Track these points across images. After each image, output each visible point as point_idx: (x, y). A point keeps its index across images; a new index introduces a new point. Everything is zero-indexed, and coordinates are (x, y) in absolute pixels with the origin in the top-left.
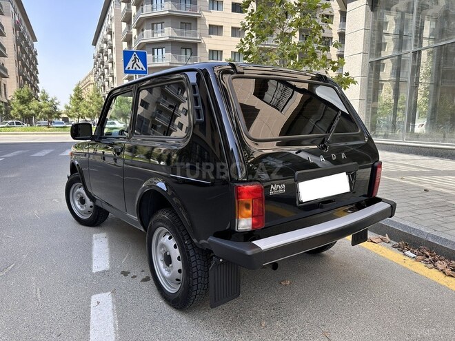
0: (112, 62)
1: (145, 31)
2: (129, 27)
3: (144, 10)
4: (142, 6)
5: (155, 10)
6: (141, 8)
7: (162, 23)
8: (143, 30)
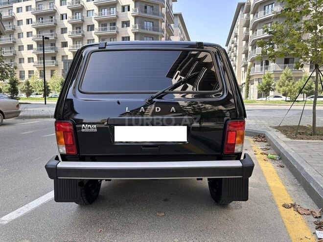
0: (236, 56)
1: (258, 30)
2: (248, 30)
3: (258, 16)
4: (257, 13)
5: (266, 14)
6: (256, 14)
7: (271, 23)
8: (256, 31)
